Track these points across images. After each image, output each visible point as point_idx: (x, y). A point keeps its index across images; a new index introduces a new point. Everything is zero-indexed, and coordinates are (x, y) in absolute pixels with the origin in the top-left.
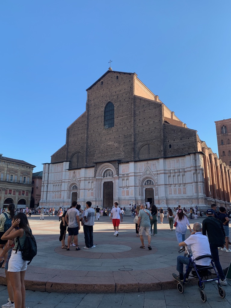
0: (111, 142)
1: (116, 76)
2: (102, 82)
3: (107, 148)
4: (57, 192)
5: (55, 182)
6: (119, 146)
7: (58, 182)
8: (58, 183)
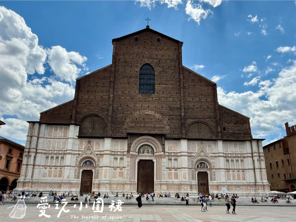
0: (150, 111)
1: (157, 38)
2: (137, 38)
3: (145, 118)
4: (54, 168)
5: (50, 152)
6: (162, 118)
7: (55, 152)
8: (56, 154)
